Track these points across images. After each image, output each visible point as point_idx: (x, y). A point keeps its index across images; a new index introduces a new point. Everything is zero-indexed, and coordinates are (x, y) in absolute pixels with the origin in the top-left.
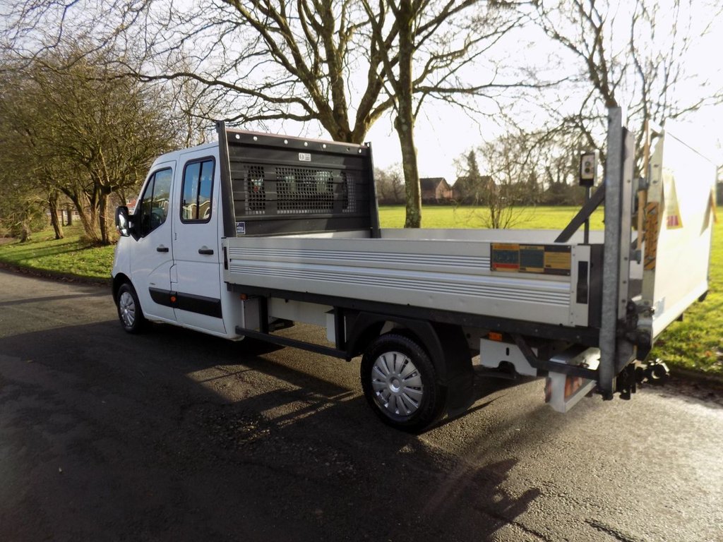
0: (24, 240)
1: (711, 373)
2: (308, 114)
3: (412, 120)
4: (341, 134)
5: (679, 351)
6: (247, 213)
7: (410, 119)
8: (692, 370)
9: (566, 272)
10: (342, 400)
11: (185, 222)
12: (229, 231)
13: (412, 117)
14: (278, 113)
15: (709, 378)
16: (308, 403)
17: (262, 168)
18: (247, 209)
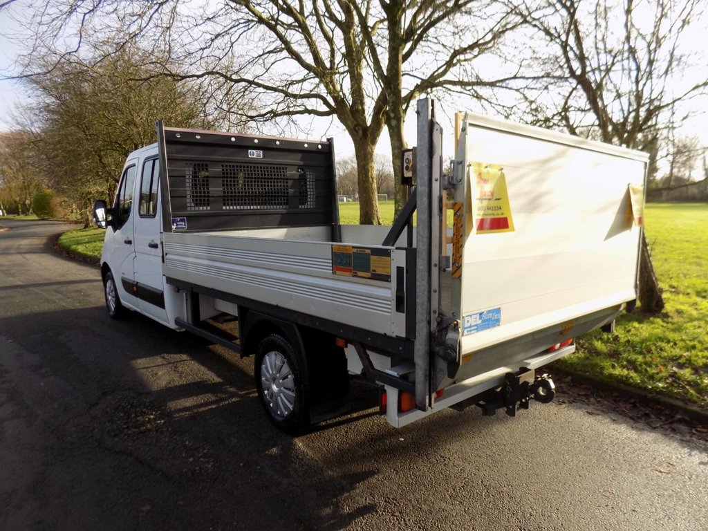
0: (86, 226)
1: (656, 391)
2: (327, 109)
3: (402, 114)
4: (357, 128)
5: (632, 365)
6: (189, 209)
7: (400, 114)
8: (636, 386)
9: (386, 278)
10: (251, 396)
11: (142, 216)
12: (167, 227)
13: (401, 112)
14: (302, 108)
15: (650, 396)
16: (217, 396)
17: (206, 165)
18: (189, 205)
